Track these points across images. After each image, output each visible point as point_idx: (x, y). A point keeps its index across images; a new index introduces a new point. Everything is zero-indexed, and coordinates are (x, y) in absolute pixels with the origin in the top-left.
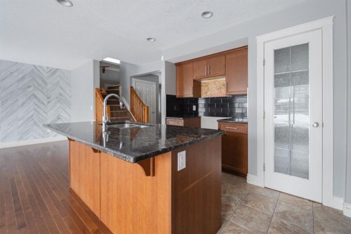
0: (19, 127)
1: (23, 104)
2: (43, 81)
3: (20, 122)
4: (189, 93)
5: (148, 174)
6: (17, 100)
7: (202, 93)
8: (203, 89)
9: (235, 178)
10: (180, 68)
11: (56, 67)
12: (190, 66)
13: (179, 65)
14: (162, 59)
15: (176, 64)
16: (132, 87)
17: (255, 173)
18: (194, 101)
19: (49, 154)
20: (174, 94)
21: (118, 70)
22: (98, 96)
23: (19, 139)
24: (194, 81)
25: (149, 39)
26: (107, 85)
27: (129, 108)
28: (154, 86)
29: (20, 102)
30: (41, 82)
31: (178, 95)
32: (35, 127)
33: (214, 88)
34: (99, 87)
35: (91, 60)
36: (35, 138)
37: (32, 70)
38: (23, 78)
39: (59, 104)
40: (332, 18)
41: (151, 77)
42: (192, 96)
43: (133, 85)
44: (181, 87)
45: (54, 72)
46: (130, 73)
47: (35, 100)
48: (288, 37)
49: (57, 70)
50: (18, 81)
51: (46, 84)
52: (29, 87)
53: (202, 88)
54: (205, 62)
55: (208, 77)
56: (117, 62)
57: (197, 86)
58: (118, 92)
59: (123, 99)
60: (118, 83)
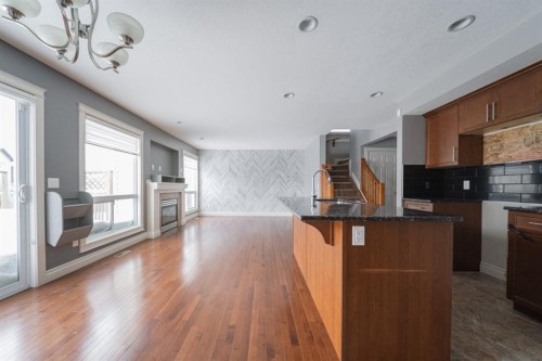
2: (285, 162)
4: (449, 160)
5: (327, 242)
6: (270, 180)
7: (486, 155)
8: (489, 149)
10: (434, 119)
11: (293, 149)
13: (430, 116)
14: (399, 114)
15: (424, 115)
16: (363, 160)
18: (467, 171)
20: (422, 164)
21: (348, 140)
24: (461, 136)
25: (373, 95)
26: (337, 160)
27: (359, 186)
30: (283, 164)
31: (428, 164)
33: (518, 143)
34: (324, 163)
35: (318, 137)
37: (279, 154)
38: (273, 162)
41: (390, 140)
42: (456, 163)
43: (366, 157)
44: (436, 152)
46: (360, 142)
50: (271, 164)
51: (287, 165)
52: (277, 168)
53: (485, 146)
54: (486, 96)
58: (347, 167)
59: (353, 175)
60: (348, 156)
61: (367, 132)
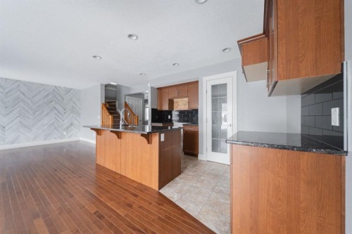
0: (44, 131)
1: (47, 114)
2: (61, 97)
3: (45, 128)
4: (166, 108)
5: (149, 143)
6: (43, 111)
7: (175, 107)
8: (175, 105)
9: (192, 157)
11: (70, 87)
12: (167, 90)
13: (160, 89)
14: (149, 85)
15: (158, 89)
16: (126, 102)
17: (202, 153)
18: (170, 112)
19: (65, 150)
20: (156, 108)
22: (104, 108)
23: (45, 140)
24: (169, 99)
26: (109, 101)
28: (141, 102)
29: (45, 113)
30: (59, 98)
31: (159, 109)
32: (55, 131)
33: (182, 104)
34: (104, 102)
35: (99, 84)
36: (55, 138)
37: (54, 90)
38: (47, 96)
39: (72, 115)
40: (236, 72)
41: (140, 95)
42: (168, 109)
44: (161, 104)
45: (68, 91)
46: (124, 92)
47: (55, 111)
48: (218, 79)
49: (71, 89)
50: (44, 97)
51: (63, 99)
52: (52, 102)
54: (176, 88)
55: (177, 98)
56: (114, 84)
57: (171, 103)
58: (115, 106)
59: (118, 110)
60: (115, 99)
61: (129, 88)
